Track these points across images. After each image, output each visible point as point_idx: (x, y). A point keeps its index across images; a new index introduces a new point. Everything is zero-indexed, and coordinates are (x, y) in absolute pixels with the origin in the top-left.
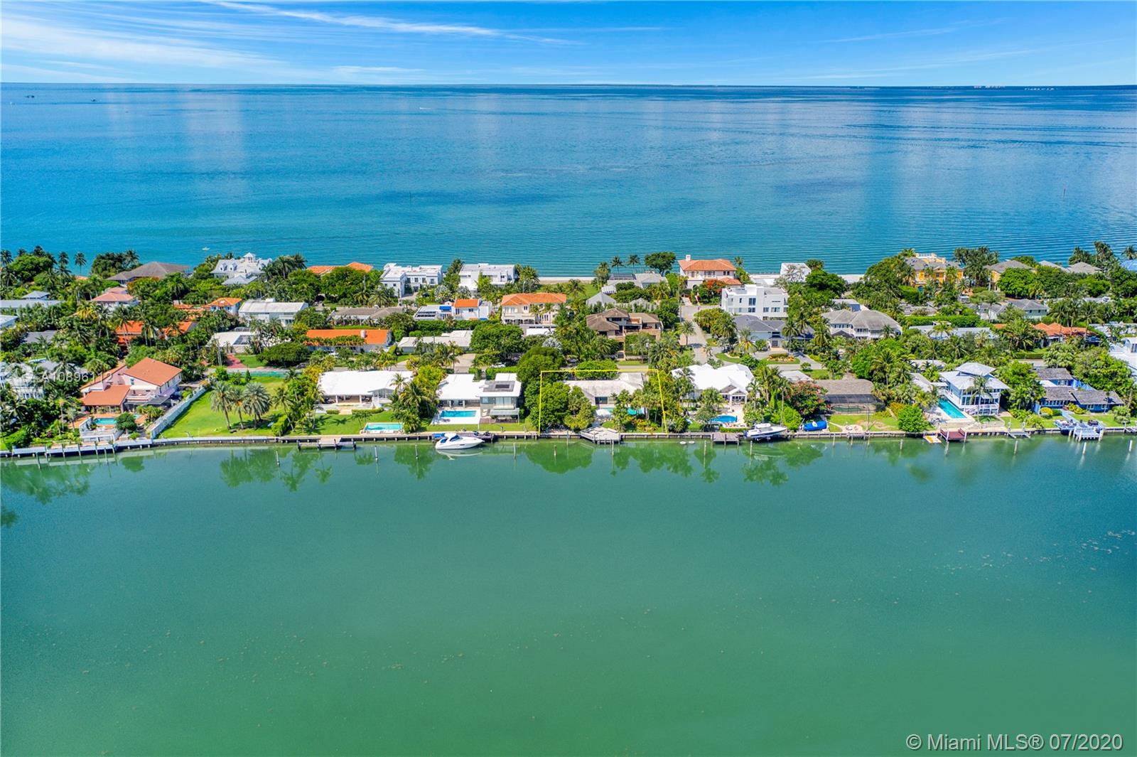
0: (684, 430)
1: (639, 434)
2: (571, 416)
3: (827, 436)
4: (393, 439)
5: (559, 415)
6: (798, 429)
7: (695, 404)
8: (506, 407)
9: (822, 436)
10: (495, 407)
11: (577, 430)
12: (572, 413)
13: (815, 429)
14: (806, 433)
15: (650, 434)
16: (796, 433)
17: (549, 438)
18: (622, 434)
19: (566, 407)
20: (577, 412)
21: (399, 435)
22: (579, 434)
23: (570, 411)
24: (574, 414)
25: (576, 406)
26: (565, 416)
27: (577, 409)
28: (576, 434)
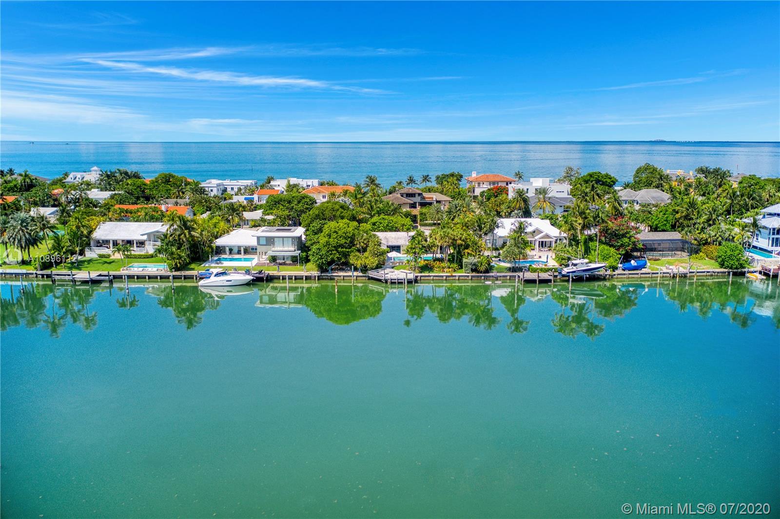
0: (487, 271)
1: (437, 274)
2: (358, 254)
3: (648, 275)
4: (156, 277)
5: (342, 252)
6: (617, 268)
7: (497, 252)
8: (286, 249)
9: (642, 275)
10: (273, 249)
11: (365, 269)
12: (359, 251)
13: (635, 268)
14: (627, 272)
15: (449, 274)
16: (614, 273)
17: (332, 279)
18: (417, 275)
19: (352, 244)
20: (365, 250)
21: (163, 273)
22: (367, 275)
23: (356, 249)
24: (361, 252)
25: (363, 242)
26: (351, 253)
27: (365, 246)
28: (363, 275)
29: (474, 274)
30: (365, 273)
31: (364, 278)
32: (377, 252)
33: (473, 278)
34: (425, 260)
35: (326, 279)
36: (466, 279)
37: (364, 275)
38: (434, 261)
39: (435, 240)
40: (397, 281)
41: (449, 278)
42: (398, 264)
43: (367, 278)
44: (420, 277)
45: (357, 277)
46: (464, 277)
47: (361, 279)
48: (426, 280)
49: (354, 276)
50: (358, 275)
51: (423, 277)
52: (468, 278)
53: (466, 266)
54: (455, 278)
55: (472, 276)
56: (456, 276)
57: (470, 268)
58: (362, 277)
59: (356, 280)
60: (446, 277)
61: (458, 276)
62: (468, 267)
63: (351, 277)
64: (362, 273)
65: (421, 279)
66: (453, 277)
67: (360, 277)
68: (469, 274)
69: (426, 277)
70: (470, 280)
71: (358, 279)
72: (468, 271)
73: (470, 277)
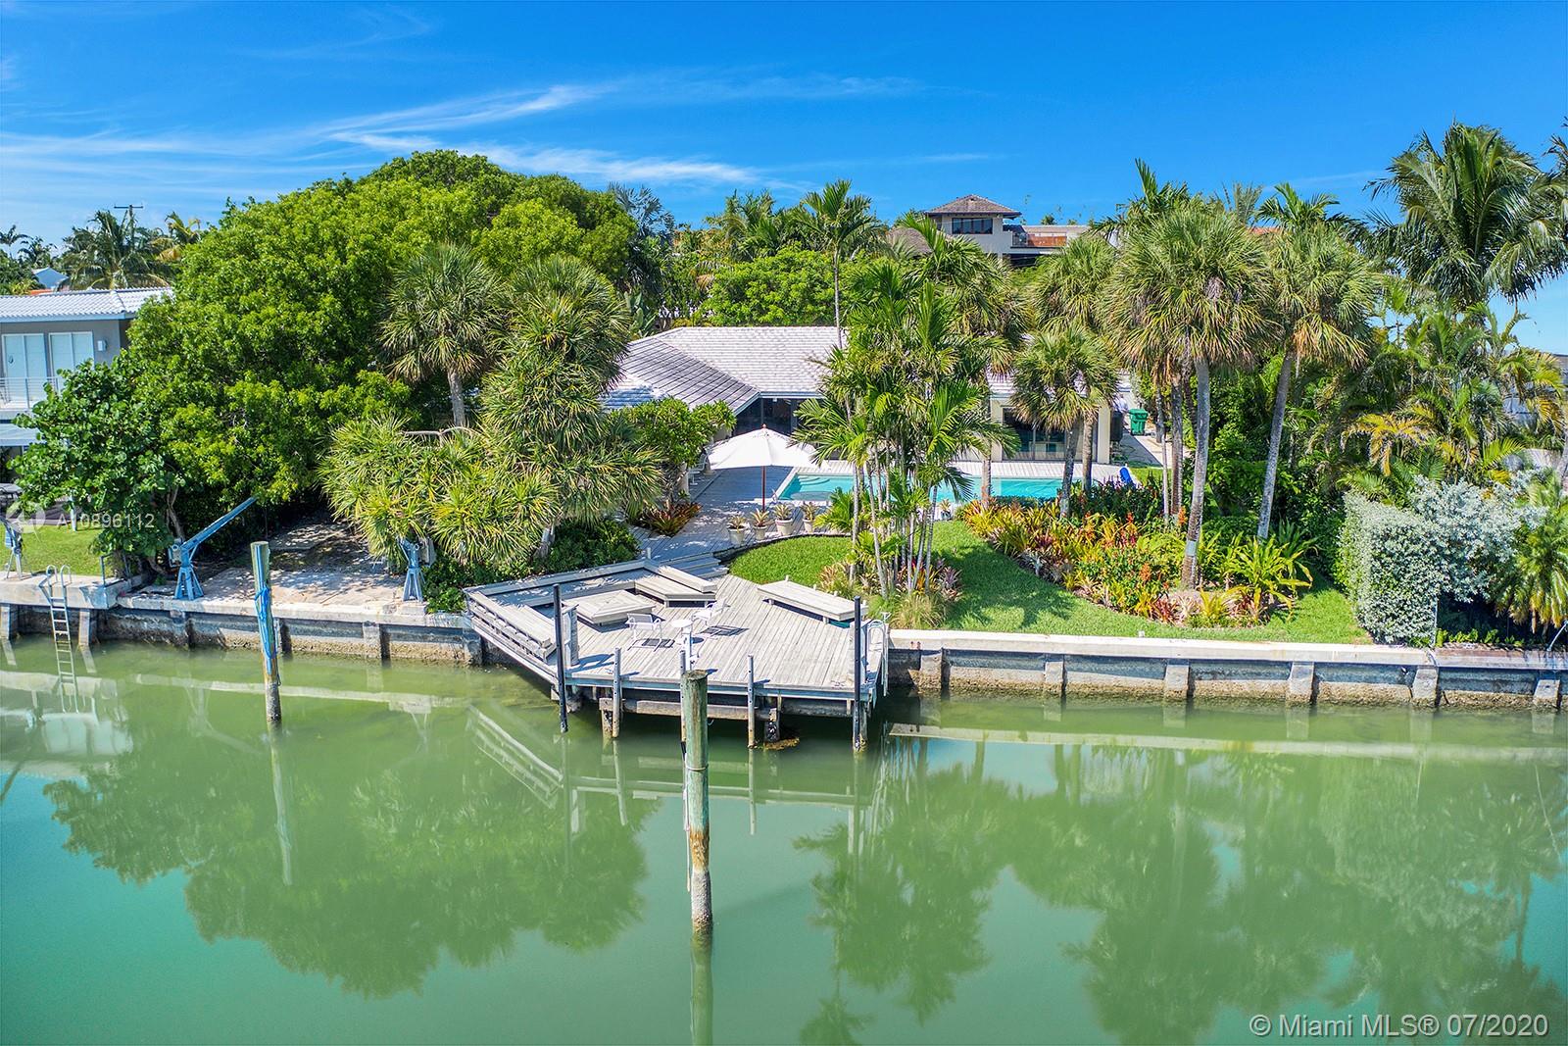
1: (1098, 642)
15: (1216, 646)
18: (907, 638)
22: (464, 623)
26: (339, 423)
28: (430, 620)
29: (1467, 652)
30: (453, 607)
31: (446, 649)
33: (1451, 694)
34: (999, 504)
35: (158, 640)
36: (1379, 704)
37: (443, 620)
38: (1077, 508)
39: (1084, 332)
41: (1221, 686)
42: (780, 531)
43: (468, 655)
44: (936, 664)
45: (385, 633)
46: (1359, 673)
47: (418, 655)
48: (998, 691)
49: (367, 624)
50: (396, 614)
51: (965, 665)
52: (1400, 692)
53: (1378, 564)
54: (1273, 682)
55: (1441, 669)
56: (1291, 663)
57: (1417, 592)
58: (424, 639)
59: (385, 657)
60: (1185, 670)
61: (1303, 663)
62: (1399, 580)
63: (342, 636)
64: (425, 600)
65: (945, 679)
66: (1259, 674)
67: (415, 638)
68: (1409, 651)
69: (1002, 661)
70: (1418, 707)
71: (399, 655)
72: (1394, 617)
73: (1426, 677)
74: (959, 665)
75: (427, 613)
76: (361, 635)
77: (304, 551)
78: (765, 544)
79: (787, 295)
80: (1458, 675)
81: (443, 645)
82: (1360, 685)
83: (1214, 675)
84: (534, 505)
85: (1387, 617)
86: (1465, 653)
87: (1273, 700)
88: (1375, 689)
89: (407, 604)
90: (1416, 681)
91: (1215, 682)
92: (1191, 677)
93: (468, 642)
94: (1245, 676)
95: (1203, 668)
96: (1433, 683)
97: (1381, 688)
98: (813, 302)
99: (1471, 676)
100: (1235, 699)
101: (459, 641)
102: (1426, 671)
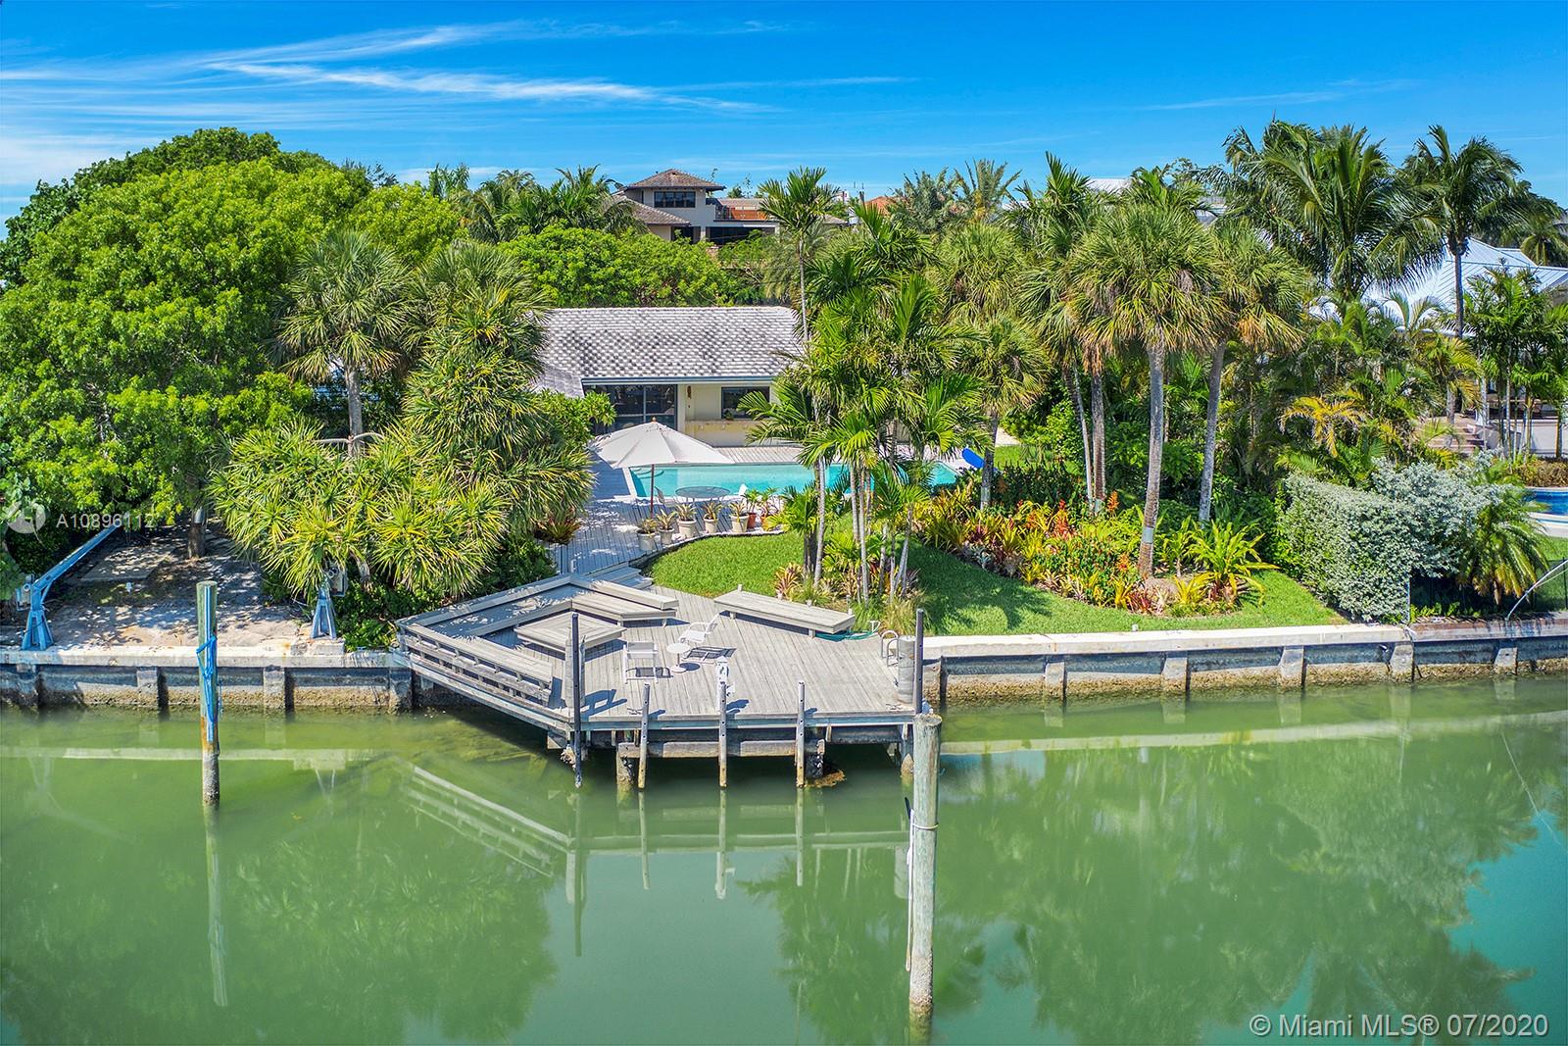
11: (367, 598)
12: (321, 409)
20: (381, 402)
22: (393, 661)
23: (301, 390)
24: (355, 420)
25: (366, 328)
27: (384, 360)
28: (350, 660)
30: (374, 643)
31: (365, 693)
32: (505, 415)
33: (1423, 668)
36: (1362, 683)
37: (366, 659)
40: (719, 750)
42: (683, 533)
43: (394, 698)
44: (935, 674)
45: (291, 678)
46: (1342, 654)
47: (329, 702)
48: (997, 699)
49: (269, 669)
50: (306, 655)
51: (963, 673)
52: (1379, 669)
53: (1355, 544)
54: (1264, 668)
55: (1417, 645)
56: (1282, 648)
57: (1391, 570)
58: (338, 682)
59: (289, 706)
60: (1184, 662)
61: (1294, 647)
62: (1374, 559)
63: (235, 684)
64: (339, 635)
65: (943, 691)
66: (1251, 662)
67: (326, 682)
68: (1385, 628)
69: (1000, 666)
70: (1397, 683)
71: (305, 703)
72: (1371, 596)
73: (1404, 653)
74: (956, 673)
75: (345, 651)
76: (260, 682)
77: (141, 580)
78: (675, 549)
79: (561, 276)
80: (1429, 649)
81: (362, 688)
82: (1344, 665)
83: (1209, 665)
84: (487, 521)
85: (1364, 596)
86: (1437, 626)
87: (1266, 688)
88: (1357, 669)
89: (319, 642)
90: (1394, 658)
91: (1211, 673)
92: (1190, 668)
93: (395, 682)
94: (1239, 664)
95: (1199, 659)
96: (1409, 659)
97: (1361, 666)
98: (589, 280)
99: (1440, 649)
100: (1230, 688)
101: (382, 682)
102: (1403, 648)
